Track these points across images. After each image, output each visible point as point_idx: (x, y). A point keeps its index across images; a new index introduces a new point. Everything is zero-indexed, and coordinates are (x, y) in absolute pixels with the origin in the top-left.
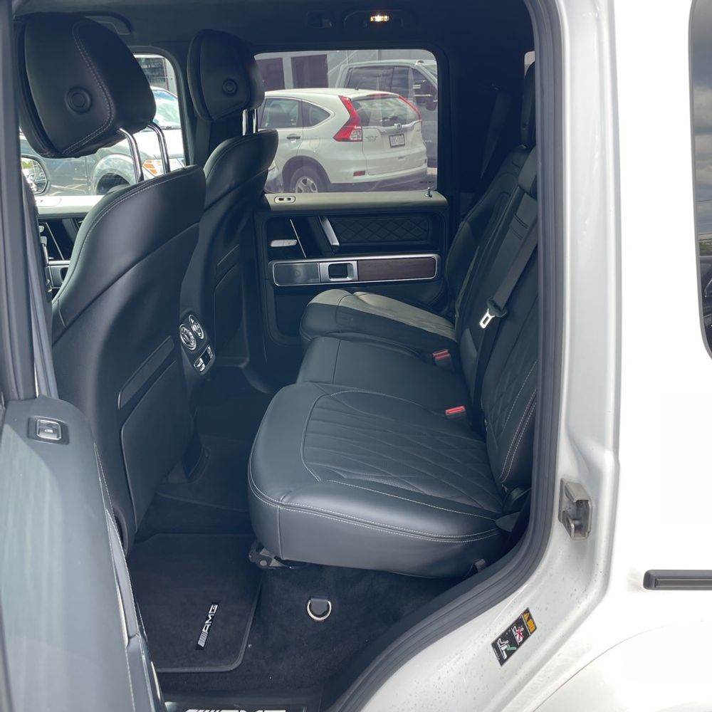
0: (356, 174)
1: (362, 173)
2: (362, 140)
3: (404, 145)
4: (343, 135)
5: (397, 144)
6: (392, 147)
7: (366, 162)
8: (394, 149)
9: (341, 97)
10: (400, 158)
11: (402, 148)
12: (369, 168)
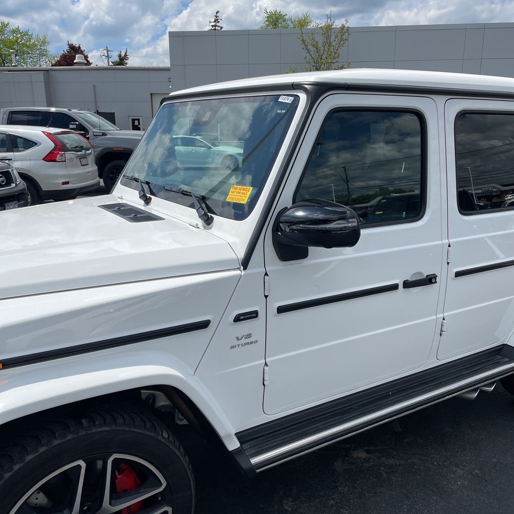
0: (64, 183)
1: (67, 183)
2: (65, 161)
3: (88, 164)
4: (50, 158)
5: (84, 164)
6: (82, 165)
7: (69, 176)
8: (84, 167)
9: (44, 132)
10: (88, 173)
11: (86, 166)
12: (72, 179)
